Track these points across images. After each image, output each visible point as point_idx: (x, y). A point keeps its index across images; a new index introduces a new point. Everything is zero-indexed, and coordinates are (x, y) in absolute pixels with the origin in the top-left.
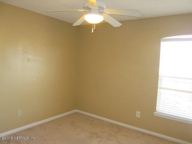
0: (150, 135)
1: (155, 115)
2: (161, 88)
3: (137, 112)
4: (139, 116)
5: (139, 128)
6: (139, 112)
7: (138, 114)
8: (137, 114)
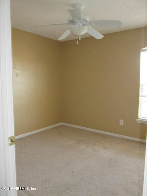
0: (133, 141)
1: (138, 122)
2: (142, 96)
3: (121, 120)
4: (122, 124)
5: (123, 136)
6: (122, 120)
7: (122, 122)
8: (120, 122)
